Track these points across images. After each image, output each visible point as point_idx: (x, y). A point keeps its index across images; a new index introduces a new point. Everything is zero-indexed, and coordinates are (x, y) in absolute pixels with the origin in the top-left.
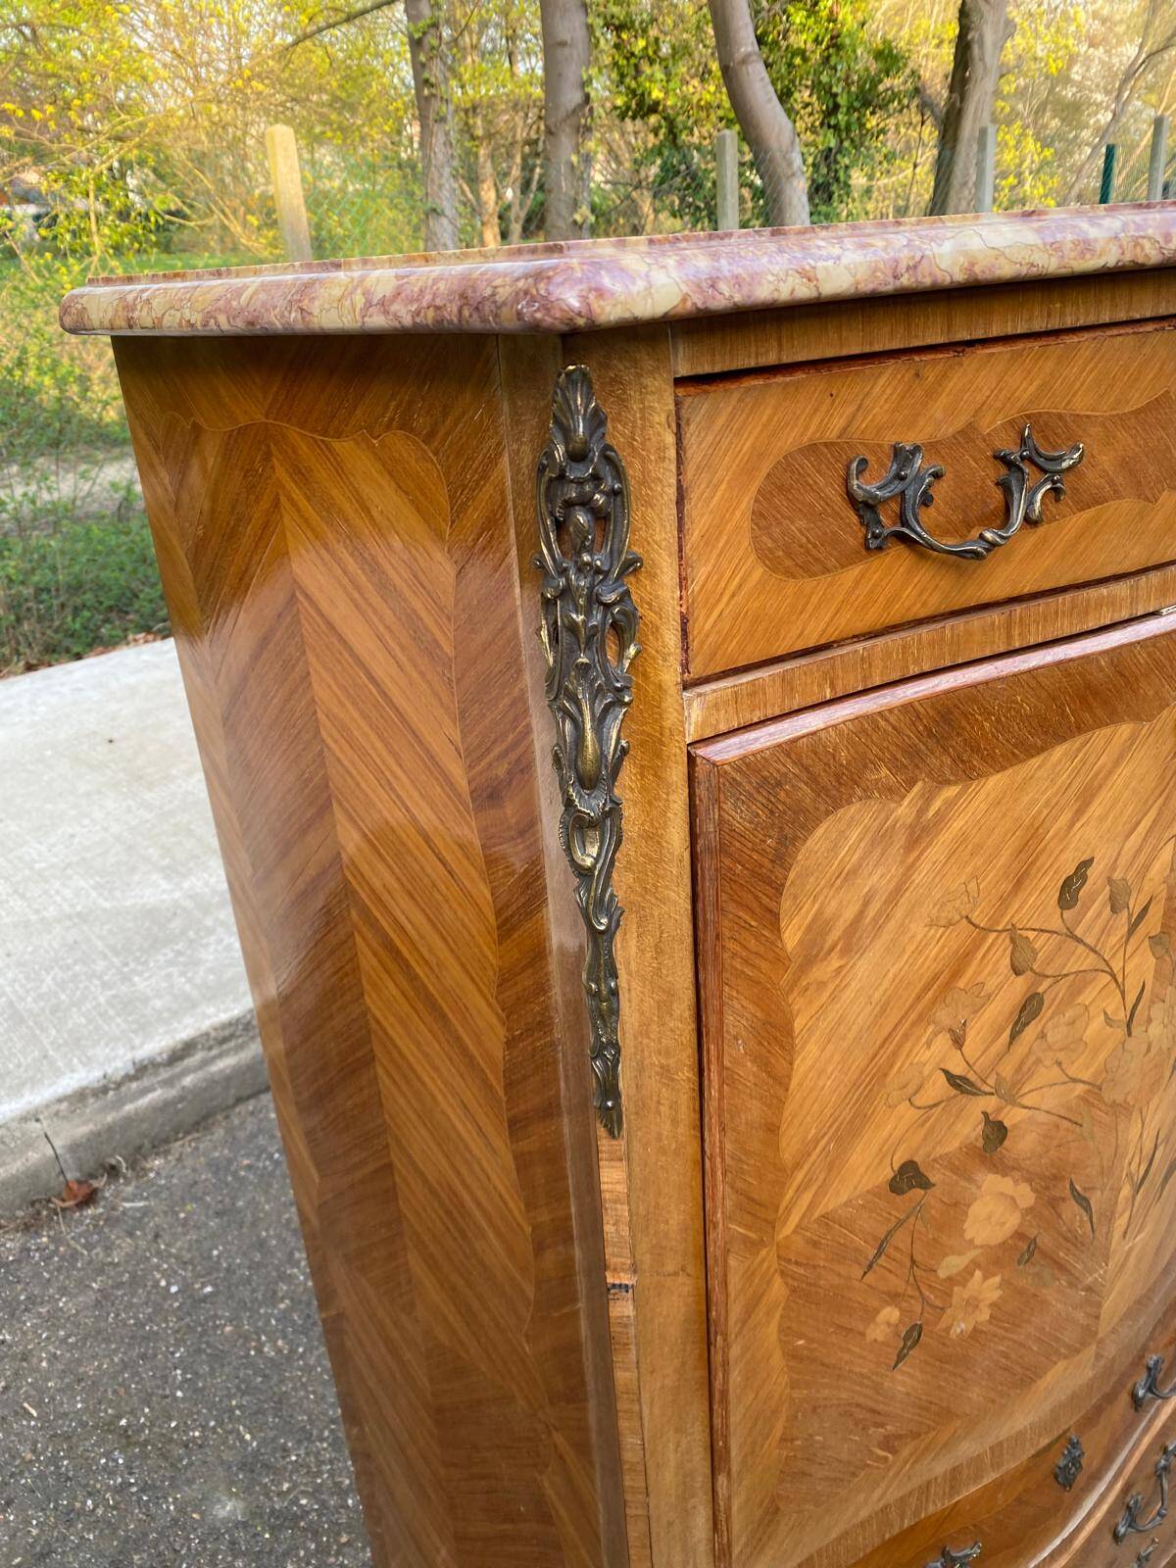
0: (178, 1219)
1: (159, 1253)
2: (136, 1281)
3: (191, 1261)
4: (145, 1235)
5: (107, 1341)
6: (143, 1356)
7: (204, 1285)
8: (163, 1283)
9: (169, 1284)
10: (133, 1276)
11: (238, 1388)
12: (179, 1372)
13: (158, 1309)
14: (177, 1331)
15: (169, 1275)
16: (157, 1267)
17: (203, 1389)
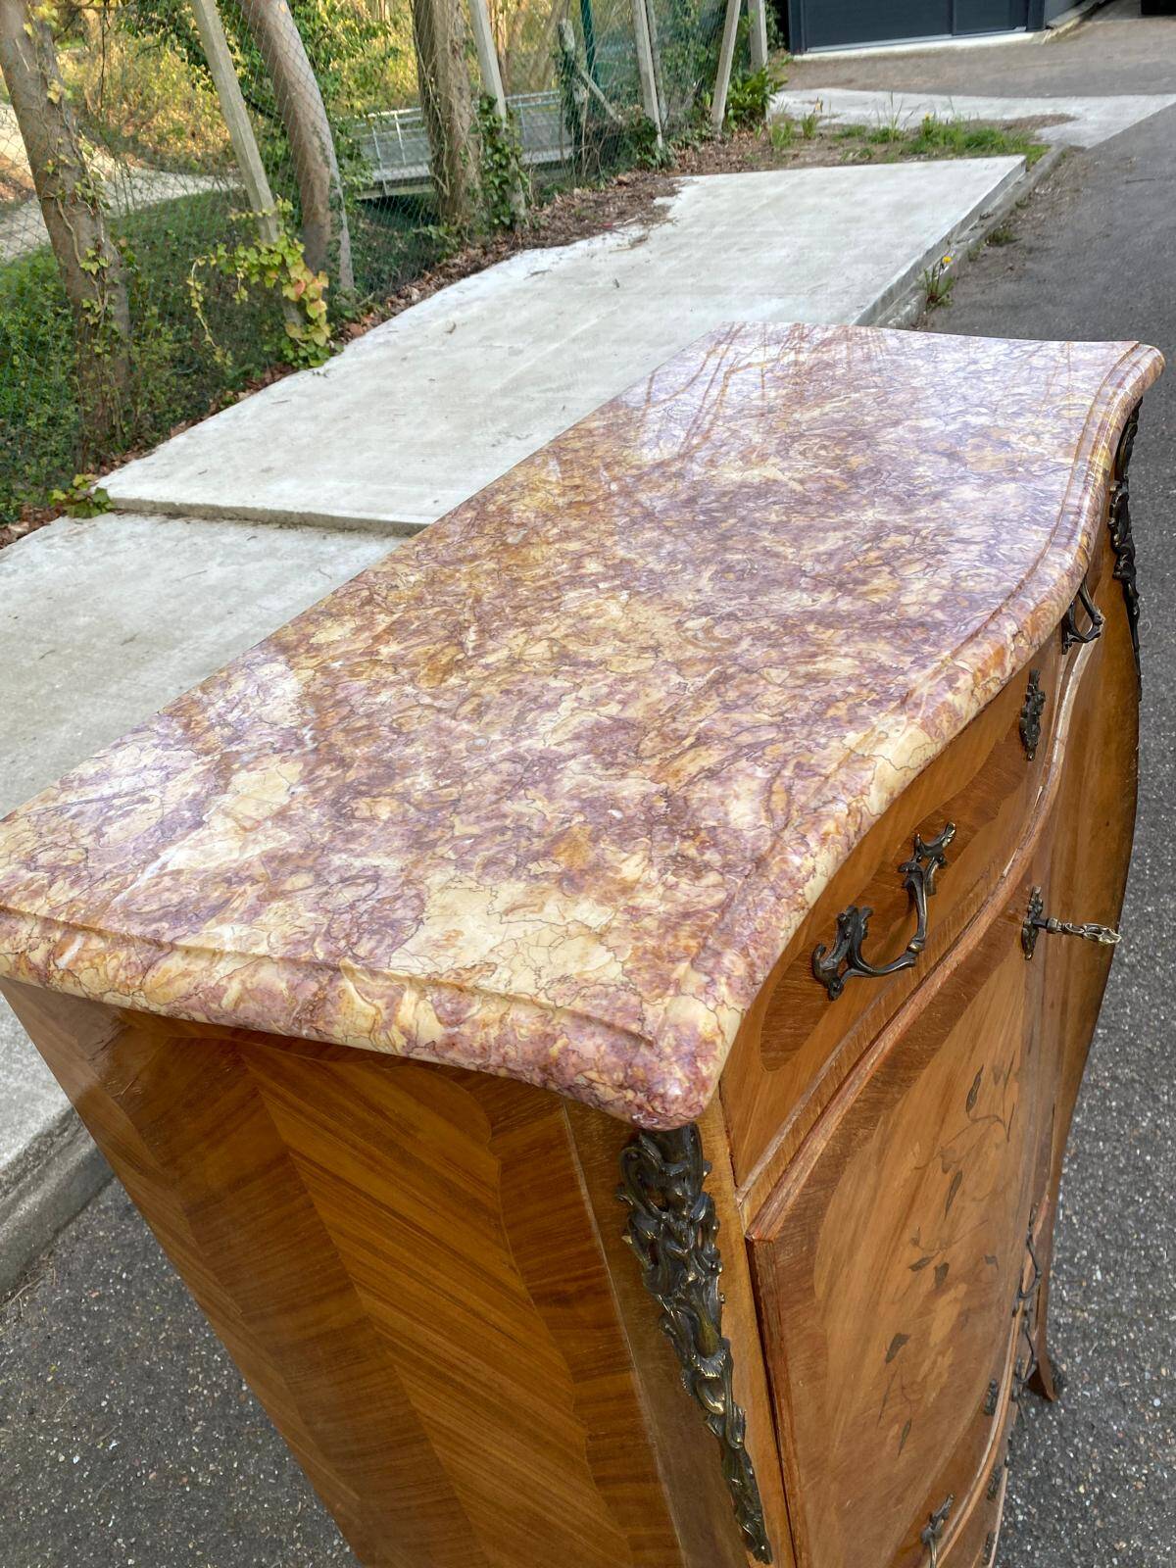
0: (46, 1384)
1: (42, 1428)
2: (30, 1470)
3: (81, 1423)
4: (18, 1416)
5: (29, 1539)
6: (75, 1541)
7: (107, 1443)
8: (62, 1458)
9: (69, 1457)
10: (25, 1464)
11: (190, 1530)
12: (120, 1540)
13: (69, 1488)
14: (100, 1500)
15: (64, 1446)
16: (47, 1444)
17: (152, 1547)
